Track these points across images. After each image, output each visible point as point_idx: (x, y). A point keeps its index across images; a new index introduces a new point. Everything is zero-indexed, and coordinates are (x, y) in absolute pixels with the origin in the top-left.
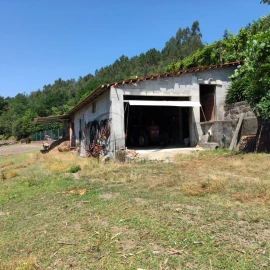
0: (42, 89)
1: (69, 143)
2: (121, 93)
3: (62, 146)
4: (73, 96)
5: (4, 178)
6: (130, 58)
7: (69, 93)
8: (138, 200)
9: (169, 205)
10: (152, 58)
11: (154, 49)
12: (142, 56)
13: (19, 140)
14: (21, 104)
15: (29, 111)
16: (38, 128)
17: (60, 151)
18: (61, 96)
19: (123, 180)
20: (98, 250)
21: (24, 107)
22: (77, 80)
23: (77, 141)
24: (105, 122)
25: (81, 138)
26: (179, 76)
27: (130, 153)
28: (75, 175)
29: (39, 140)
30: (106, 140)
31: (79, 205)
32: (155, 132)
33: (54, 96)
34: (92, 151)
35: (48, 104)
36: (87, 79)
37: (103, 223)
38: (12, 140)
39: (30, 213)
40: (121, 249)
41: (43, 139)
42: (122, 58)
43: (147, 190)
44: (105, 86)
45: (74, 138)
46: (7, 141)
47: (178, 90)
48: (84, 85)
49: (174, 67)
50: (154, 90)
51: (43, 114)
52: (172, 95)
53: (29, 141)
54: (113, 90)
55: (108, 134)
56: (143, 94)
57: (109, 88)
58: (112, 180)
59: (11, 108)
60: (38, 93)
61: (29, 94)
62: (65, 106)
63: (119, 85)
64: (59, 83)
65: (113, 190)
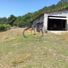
0: (25, 15)
1: (32, 28)
2: (47, 15)
3: (30, 29)
4: (32, 17)
5: (18, 35)
6: (47, 7)
7: (31, 16)
8: (54, 43)
9: (64, 45)
10: (53, 7)
11: (54, 5)
12: (51, 6)
13: (19, 27)
14: (20, 18)
15: (22, 20)
16: (24, 24)
17: (30, 30)
18: (29, 17)
19: (48, 38)
20: (46, 54)
21: (20, 19)
22: (33, 13)
23: (34, 28)
24: (42, 23)
25: (35, 27)
26: (63, 11)
27: (49, 32)
28: (35, 36)
29: (24, 27)
30: (42, 28)
31: (38, 43)
32: (55, 26)
33: (28, 17)
34: (38, 30)
35: (26, 19)
36: (36, 12)
37: (46, 48)
38: (18, 27)
39: (26, 44)
40: (52, 55)
41: (25, 27)
42: (45, 7)
43: (56, 41)
44: (43, 13)
45: (33, 27)
46: (17, 27)
47: (63, 15)
48: (35, 14)
49: (61, 9)
50: (56, 14)
51: (25, 21)
52: (61, 16)
53: (22, 28)
54: (45, 14)
55: (43, 26)
56: (53, 15)
57: (44, 14)
58: (45, 38)
59: (17, 19)
60: (24, 16)
61: (22, 16)
62: (30, 19)
63: (47, 13)
64: (29, 13)
65: (46, 40)
